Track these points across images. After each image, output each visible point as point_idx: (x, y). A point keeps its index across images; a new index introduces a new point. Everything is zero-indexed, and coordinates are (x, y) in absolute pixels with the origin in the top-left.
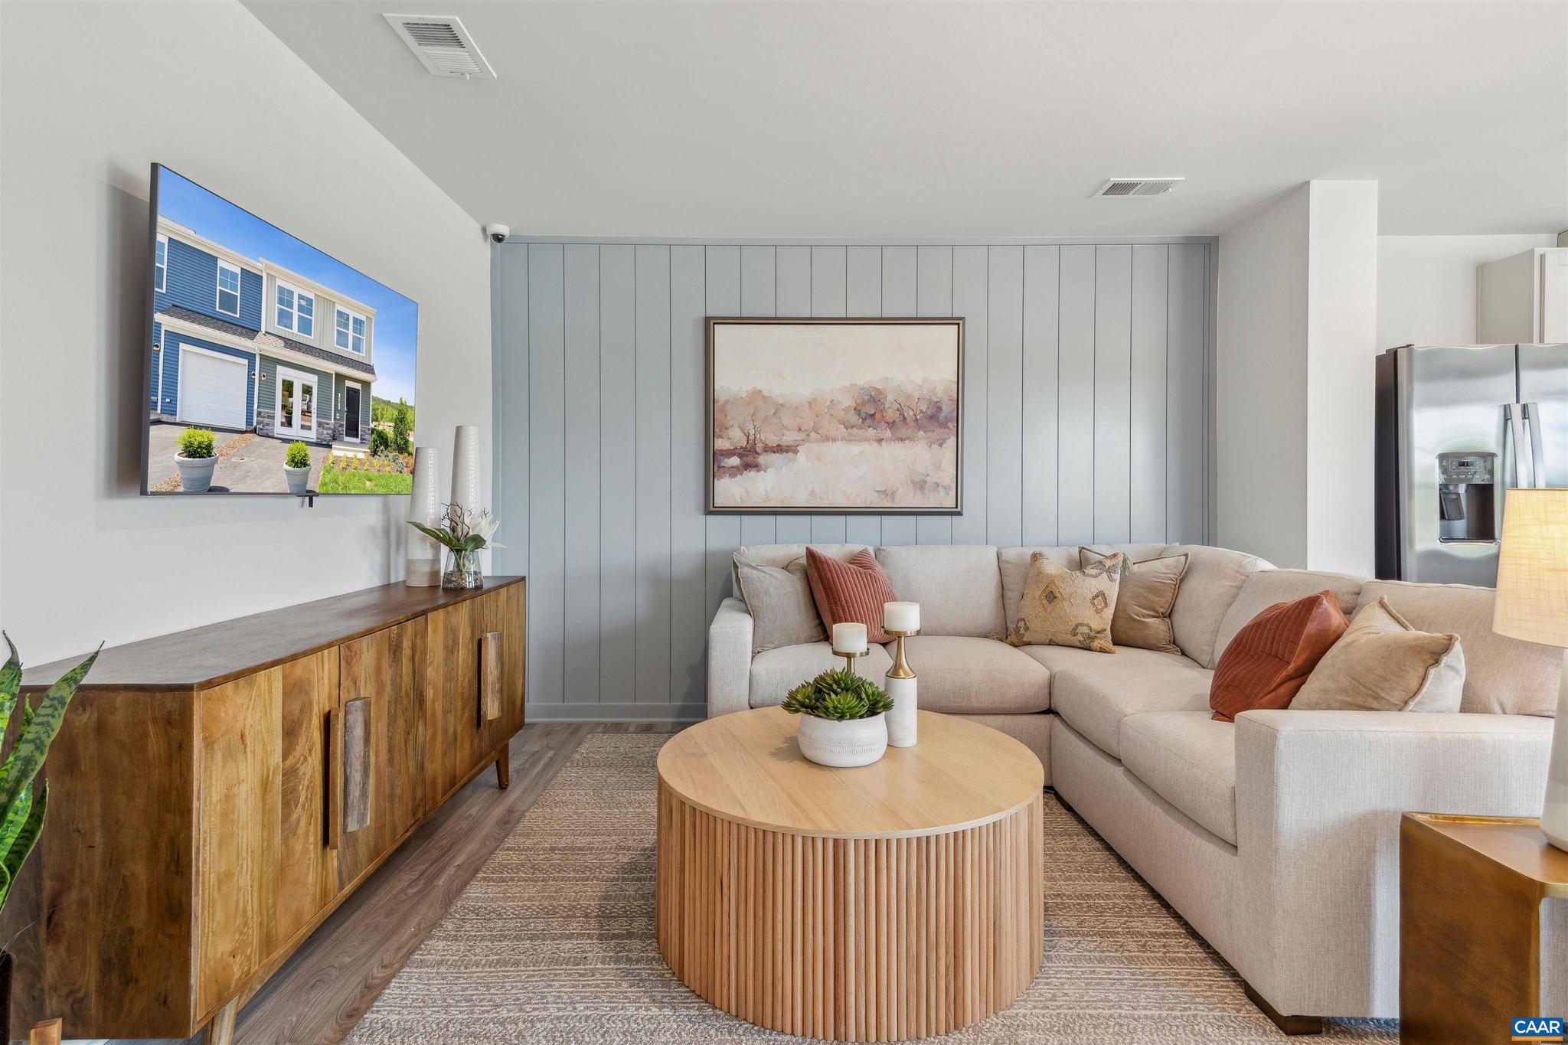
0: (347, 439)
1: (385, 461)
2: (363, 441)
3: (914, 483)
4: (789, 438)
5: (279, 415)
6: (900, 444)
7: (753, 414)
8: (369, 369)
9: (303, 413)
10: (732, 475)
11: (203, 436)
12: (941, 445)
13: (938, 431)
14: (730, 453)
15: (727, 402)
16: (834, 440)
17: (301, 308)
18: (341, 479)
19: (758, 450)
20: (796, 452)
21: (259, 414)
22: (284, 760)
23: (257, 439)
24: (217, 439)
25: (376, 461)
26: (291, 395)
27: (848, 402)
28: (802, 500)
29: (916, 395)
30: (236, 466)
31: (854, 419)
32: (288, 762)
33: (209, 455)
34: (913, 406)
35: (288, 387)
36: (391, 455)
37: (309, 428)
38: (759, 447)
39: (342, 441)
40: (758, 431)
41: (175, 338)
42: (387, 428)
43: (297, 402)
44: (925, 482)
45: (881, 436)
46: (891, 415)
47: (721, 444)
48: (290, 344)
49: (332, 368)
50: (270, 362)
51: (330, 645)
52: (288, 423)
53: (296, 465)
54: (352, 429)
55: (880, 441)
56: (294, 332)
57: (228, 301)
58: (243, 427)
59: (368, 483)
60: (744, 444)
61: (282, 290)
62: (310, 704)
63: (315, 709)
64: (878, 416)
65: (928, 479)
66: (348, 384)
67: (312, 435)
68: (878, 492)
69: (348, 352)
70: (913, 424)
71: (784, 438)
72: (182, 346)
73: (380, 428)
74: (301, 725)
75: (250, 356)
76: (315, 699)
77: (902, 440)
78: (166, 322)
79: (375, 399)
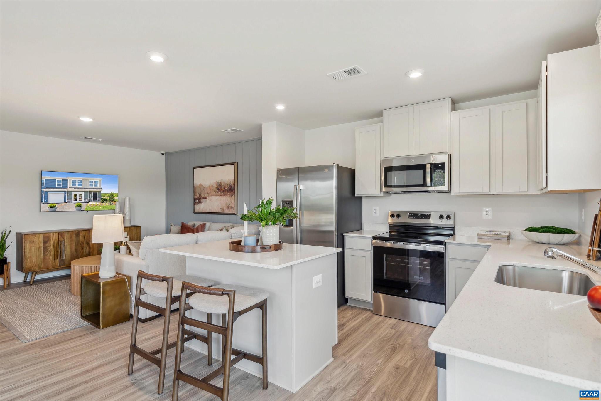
0: (93, 201)
1: (106, 204)
2: (98, 201)
3: (227, 206)
4: (206, 195)
5: (73, 199)
6: (224, 196)
7: (200, 190)
8: (101, 189)
9: (80, 198)
10: (197, 205)
11: (54, 205)
12: (232, 196)
13: (231, 193)
14: (197, 199)
15: (196, 187)
16: (213, 196)
17: (78, 182)
18: (91, 208)
19: (201, 198)
20: (207, 199)
21: (68, 200)
22: (43, 246)
23: (67, 203)
24: (57, 205)
25: (103, 204)
26: (76, 196)
27: (215, 186)
28: (208, 211)
29: (227, 183)
30: (62, 208)
31: (217, 190)
32: (45, 246)
33: (55, 207)
34: (227, 186)
35: (76, 195)
36: (108, 202)
37: (82, 200)
38: (201, 197)
39: (92, 201)
40: (201, 194)
41: (46, 192)
42: (108, 198)
43: (78, 197)
44: (229, 206)
45: (221, 194)
46: (223, 189)
47: (196, 197)
48: (75, 188)
49: (88, 190)
50: (70, 192)
51: (56, 232)
52: (76, 200)
53: (78, 206)
54: (95, 198)
55: (221, 195)
56: (77, 186)
57: (58, 185)
58: (64, 202)
59: (100, 208)
60: (199, 197)
61: (73, 181)
62: (50, 240)
63: (52, 240)
64: (221, 189)
65: (230, 205)
66: (93, 192)
67: (83, 201)
68: (221, 209)
69: (94, 186)
70: (227, 191)
71: (205, 195)
72: (48, 193)
73: (104, 198)
74: (48, 242)
75: (65, 192)
76: (52, 239)
77: (225, 195)
78: (44, 190)
79: (102, 193)
